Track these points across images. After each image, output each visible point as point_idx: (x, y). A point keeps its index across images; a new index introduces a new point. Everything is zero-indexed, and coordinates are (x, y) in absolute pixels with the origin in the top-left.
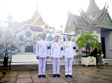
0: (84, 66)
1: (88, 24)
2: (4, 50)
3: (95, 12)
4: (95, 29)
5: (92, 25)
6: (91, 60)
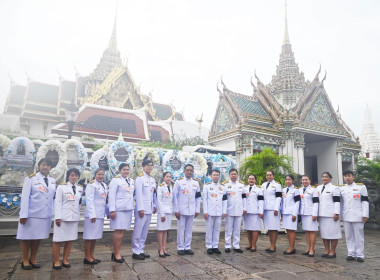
3: (291, 87)
4: (289, 136)
5: (284, 125)
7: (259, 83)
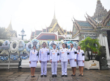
0: (86, 69)
1: (94, 28)
2: (18, 56)
3: (100, 15)
4: (100, 32)
5: (97, 29)
6: (94, 64)
7: (88, 16)
